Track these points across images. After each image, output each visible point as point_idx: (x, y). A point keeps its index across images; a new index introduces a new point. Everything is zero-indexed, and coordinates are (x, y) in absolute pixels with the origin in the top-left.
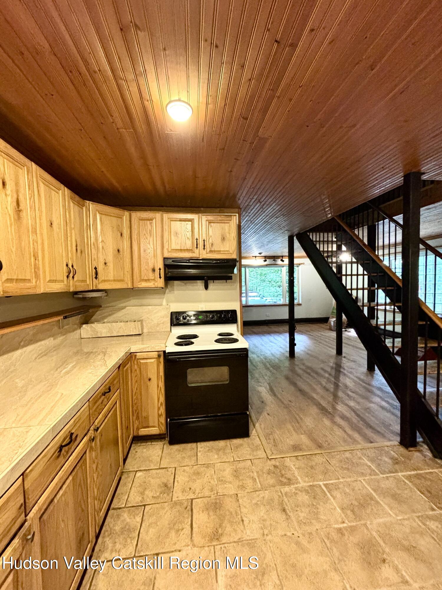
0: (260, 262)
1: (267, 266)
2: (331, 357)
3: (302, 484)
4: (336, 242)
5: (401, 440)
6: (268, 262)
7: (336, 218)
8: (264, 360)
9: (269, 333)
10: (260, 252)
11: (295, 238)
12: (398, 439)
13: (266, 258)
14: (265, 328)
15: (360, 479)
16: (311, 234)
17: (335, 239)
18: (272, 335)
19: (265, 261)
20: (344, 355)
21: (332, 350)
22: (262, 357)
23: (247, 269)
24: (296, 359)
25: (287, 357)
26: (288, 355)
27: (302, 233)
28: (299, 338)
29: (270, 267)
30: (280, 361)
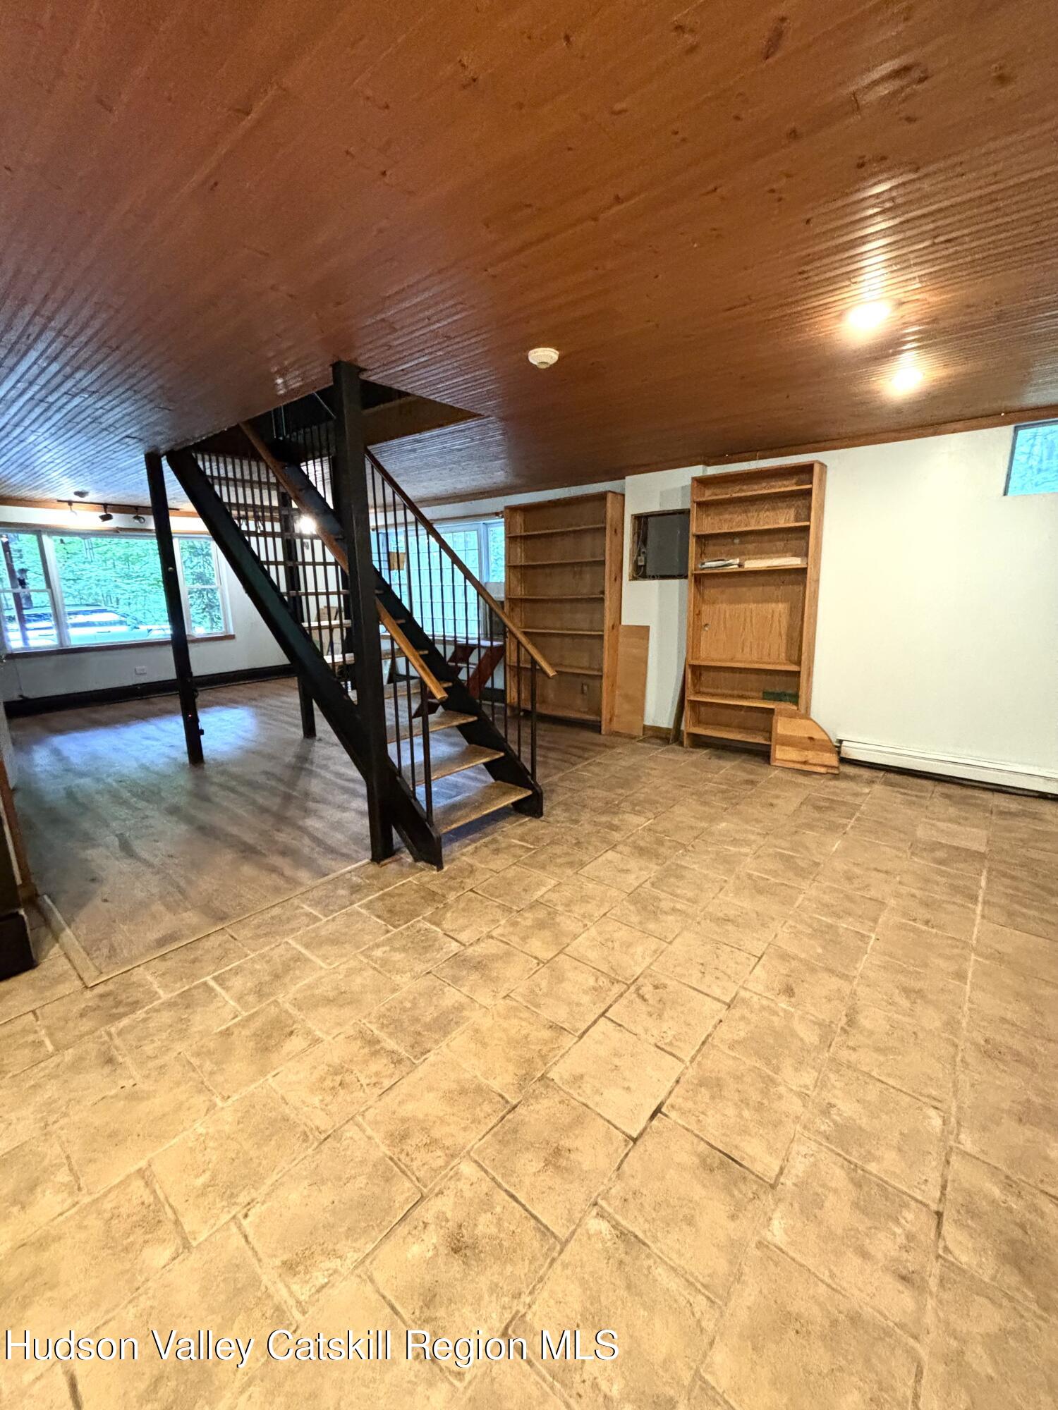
0: (90, 519)
1: (117, 532)
2: (290, 743)
3: (164, 996)
4: (278, 485)
5: (373, 855)
6: (117, 521)
7: (243, 427)
8: (114, 784)
9: (144, 717)
10: (79, 489)
11: (164, 462)
12: (369, 854)
13: (108, 510)
14: (136, 706)
15: (286, 940)
16: (199, 456)
17: (273, 480)
18: (154, 721)
19: (106, 518)
20: (319, 735)
21: (294, 729)
22: (110, 780)
23: (45, 538)
24: (205, 766)
25: (184, 764)
26: (185, 759)
27: (180, 451)
28: (207, 720)
29: (126, 537)
30: (164, 776)
